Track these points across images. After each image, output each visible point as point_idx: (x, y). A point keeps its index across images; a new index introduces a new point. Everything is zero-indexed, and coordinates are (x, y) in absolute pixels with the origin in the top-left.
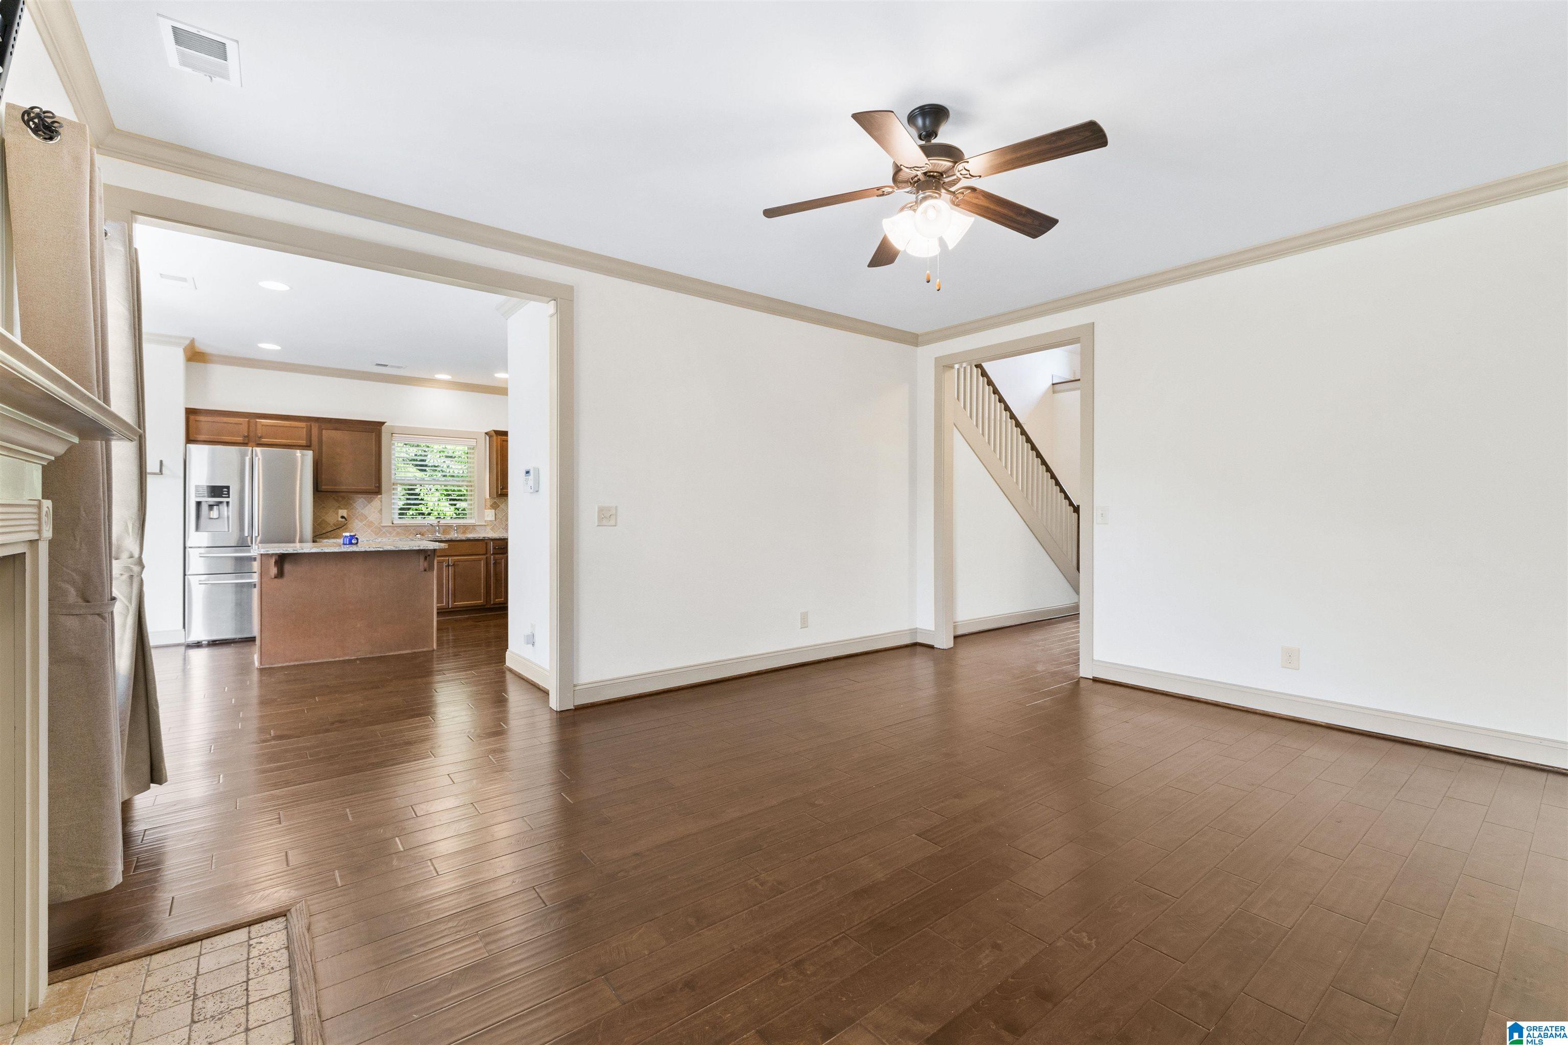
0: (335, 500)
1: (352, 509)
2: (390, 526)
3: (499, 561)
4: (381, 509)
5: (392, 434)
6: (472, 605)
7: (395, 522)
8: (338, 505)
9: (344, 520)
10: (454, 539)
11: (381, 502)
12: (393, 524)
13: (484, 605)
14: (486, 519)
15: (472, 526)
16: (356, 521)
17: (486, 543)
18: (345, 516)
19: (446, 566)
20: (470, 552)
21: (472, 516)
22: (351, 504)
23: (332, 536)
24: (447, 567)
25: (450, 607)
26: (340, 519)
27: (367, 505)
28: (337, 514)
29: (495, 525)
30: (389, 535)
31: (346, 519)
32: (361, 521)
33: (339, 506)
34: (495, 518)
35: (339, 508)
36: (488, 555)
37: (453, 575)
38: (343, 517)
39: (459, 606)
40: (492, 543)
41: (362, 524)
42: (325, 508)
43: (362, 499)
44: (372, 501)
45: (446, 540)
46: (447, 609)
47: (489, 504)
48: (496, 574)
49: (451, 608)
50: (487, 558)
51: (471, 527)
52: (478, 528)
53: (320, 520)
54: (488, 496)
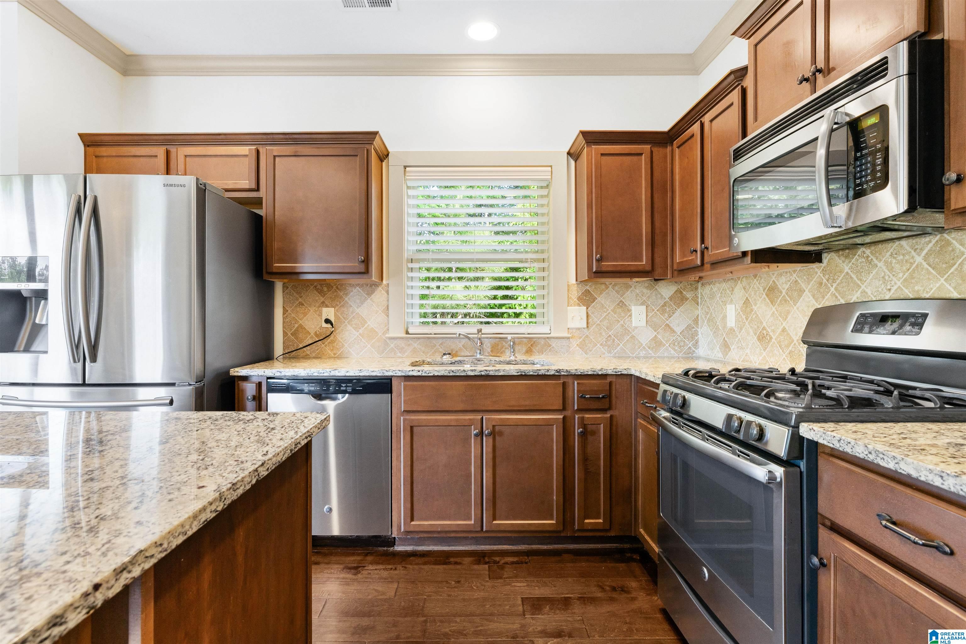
0: (317, 290)
1: (343, 306)
2: (402, 338)
3: (594, 427)
4: (388, 306)
5: (405, 167)
6: (533, 529)
7: (410, 331)
8: (322, 299)
9: (329, 326)
10: (491, 373)
11: (388, 292)
12: (407, 333)
13: (560, 532)
14: (571, 325)
15: (544, 338)
16: (349, 327)
17: (564, 384)
18: (332, 319)
19: (476, 435)
20: (527, 403)
21: (545, 319)
22: (341, 297)
23: (314, 355)
24: (479, 438)
25: (484, 529)
26: (325, 325)
27: (366, 299)
28: (320, 315)
29: (587, 336)
30: (399, 354)
31: (332, 324)
32: (357, 329)
33: (323, 302)
34: (587, 323)
35: (324, 304)
36: (568, 413)
37: (491, 456)
38: (327, 321)
39: (502, 528)
40: (576, 383)
41: (357, 334)
42: (303, 305)
43: (358, 288)
44: (373, 292)
45: (475, 376)
46: (477, 532)
47: (575, 293)
48: (585, 459)
49: (486, 531)
50: (564, 418)
51: (542, 342)
52: (554, 343)
53: (296, 326)
54: (573, 280)
